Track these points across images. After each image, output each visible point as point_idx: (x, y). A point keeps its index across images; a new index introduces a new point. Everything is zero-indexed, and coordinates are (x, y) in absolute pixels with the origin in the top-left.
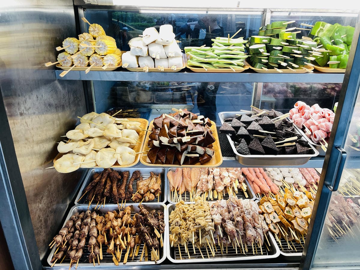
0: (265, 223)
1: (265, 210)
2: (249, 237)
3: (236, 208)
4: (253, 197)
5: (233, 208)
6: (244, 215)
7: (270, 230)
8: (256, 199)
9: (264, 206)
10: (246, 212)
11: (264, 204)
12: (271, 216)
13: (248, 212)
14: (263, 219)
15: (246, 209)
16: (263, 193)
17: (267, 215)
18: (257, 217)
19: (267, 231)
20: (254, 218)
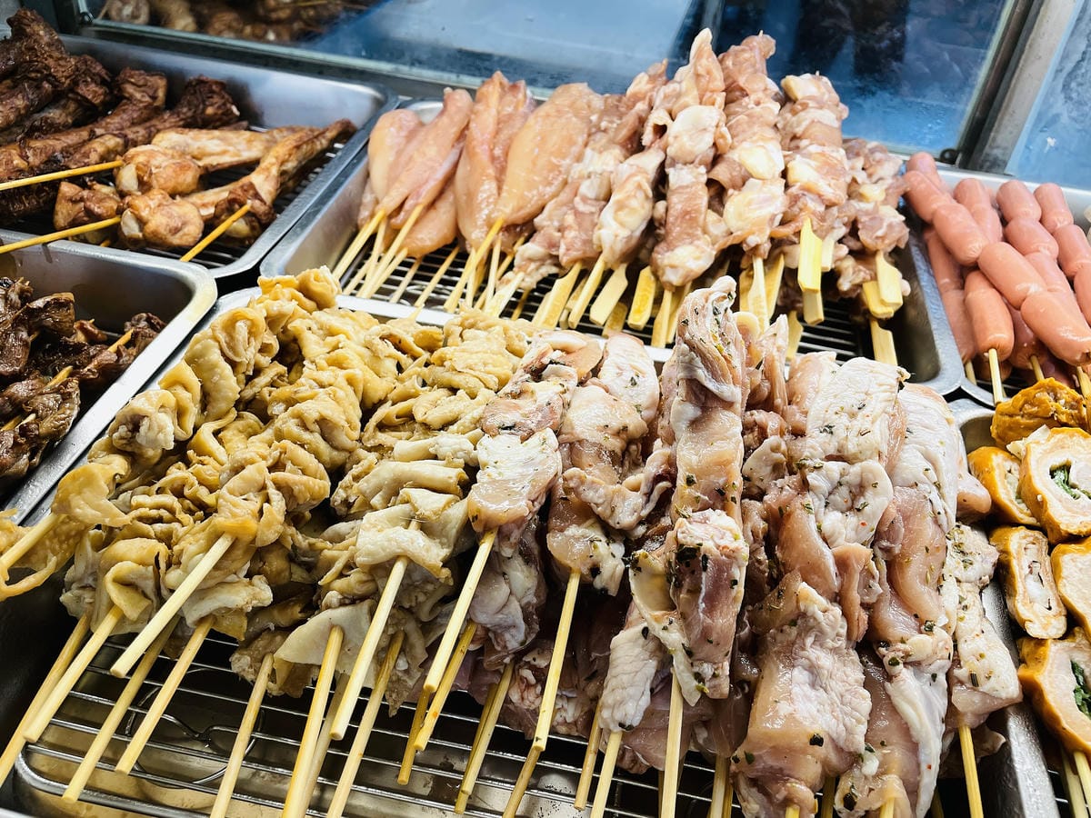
0: (993, 615)
1: (1026, 494)
2: (777, 751)
3: (729, 424)
5: (691, 411)
6: (798, 502)
7: (1031, 702)
8: (960, 393)
9: (1018, 459)
10: (828, 477)
11: (1032, 445)
12: (1076, 566)
13: (840, 484)
14: (987, 577)
15: (832, 451)
16: (1029, 358)
17: (1030, 546)
18: (927, 550)
19: (996, 705)
20: (897, 549)
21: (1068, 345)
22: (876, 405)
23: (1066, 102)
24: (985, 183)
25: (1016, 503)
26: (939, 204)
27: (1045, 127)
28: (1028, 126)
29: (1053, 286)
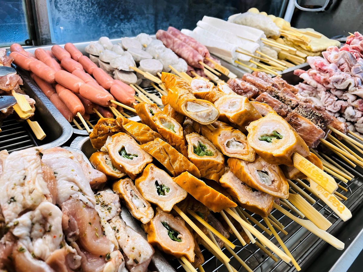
1: (115, 166)
4: (61, 132)
8: (74, 136)
9: (106, 153)
10: (24, 226)
11: (108, 146)
12: (145, 186)
13: (33, 224)
14: (119, 209)
15: (19, 209)
16: (93, 109)
17: (127, 185)
18: (90, 223)
19: (148, 263)
20: (78, 232)
21: (102, 100)
22: (32, 173)
23: (59, 12)
24: (46, 49)
25: (114, 171)
26: (29, 62)
27: (57, 23)
28: (51, 24)
29: (87, 81)
